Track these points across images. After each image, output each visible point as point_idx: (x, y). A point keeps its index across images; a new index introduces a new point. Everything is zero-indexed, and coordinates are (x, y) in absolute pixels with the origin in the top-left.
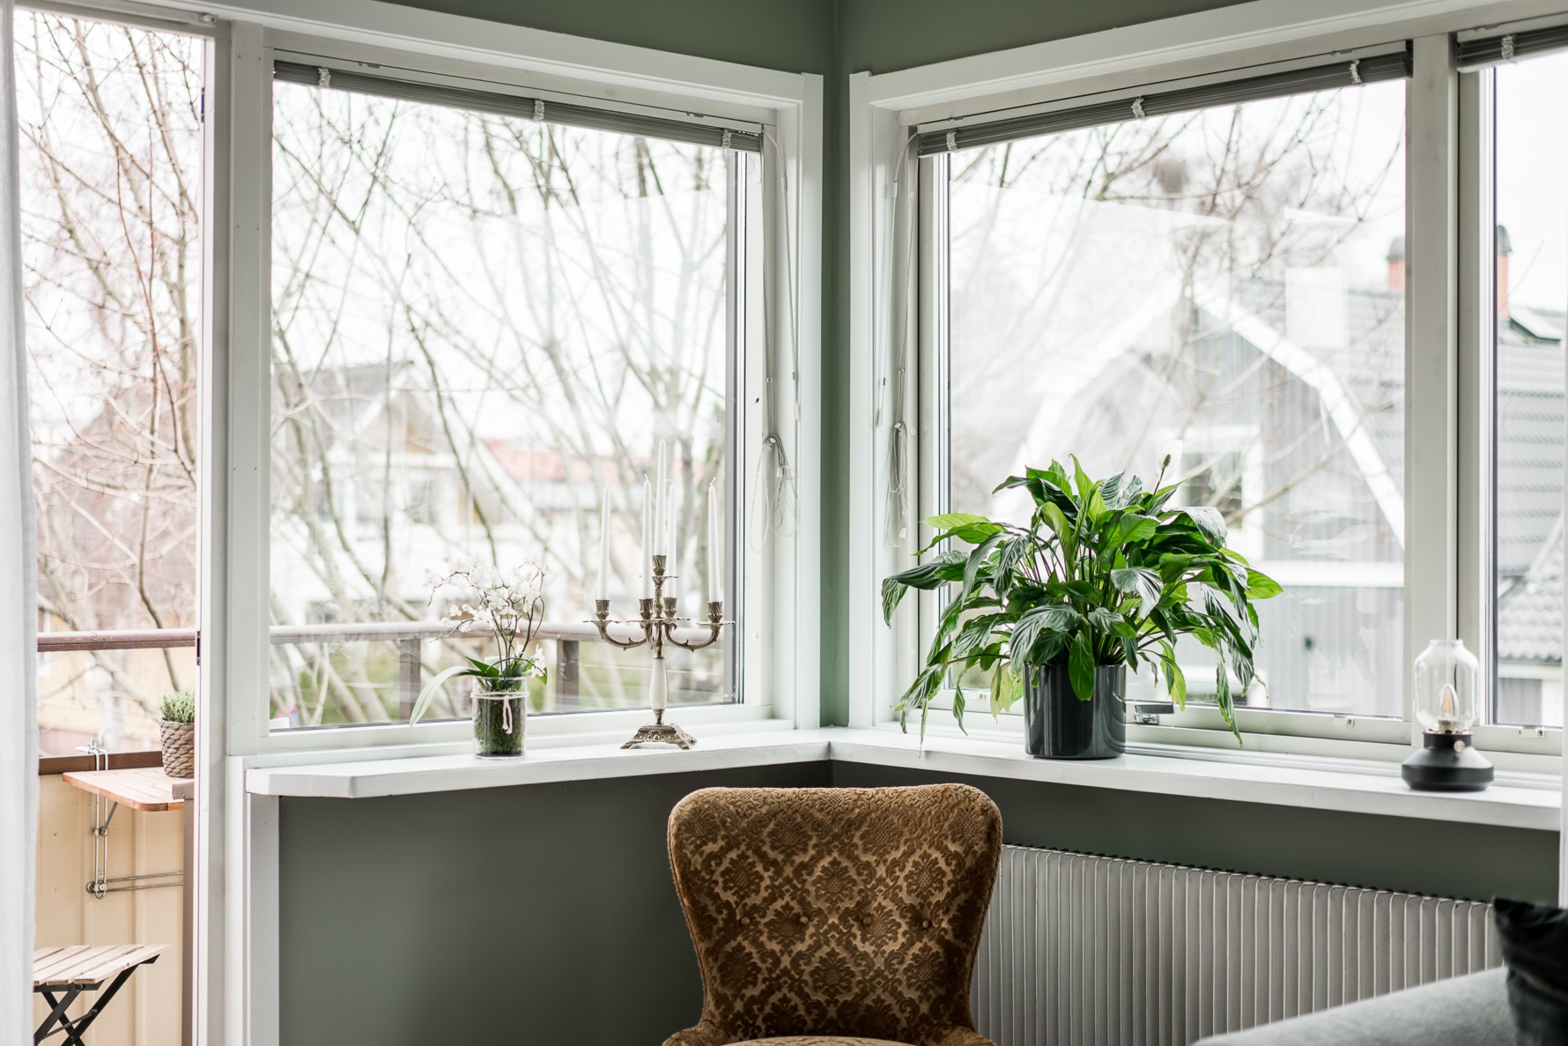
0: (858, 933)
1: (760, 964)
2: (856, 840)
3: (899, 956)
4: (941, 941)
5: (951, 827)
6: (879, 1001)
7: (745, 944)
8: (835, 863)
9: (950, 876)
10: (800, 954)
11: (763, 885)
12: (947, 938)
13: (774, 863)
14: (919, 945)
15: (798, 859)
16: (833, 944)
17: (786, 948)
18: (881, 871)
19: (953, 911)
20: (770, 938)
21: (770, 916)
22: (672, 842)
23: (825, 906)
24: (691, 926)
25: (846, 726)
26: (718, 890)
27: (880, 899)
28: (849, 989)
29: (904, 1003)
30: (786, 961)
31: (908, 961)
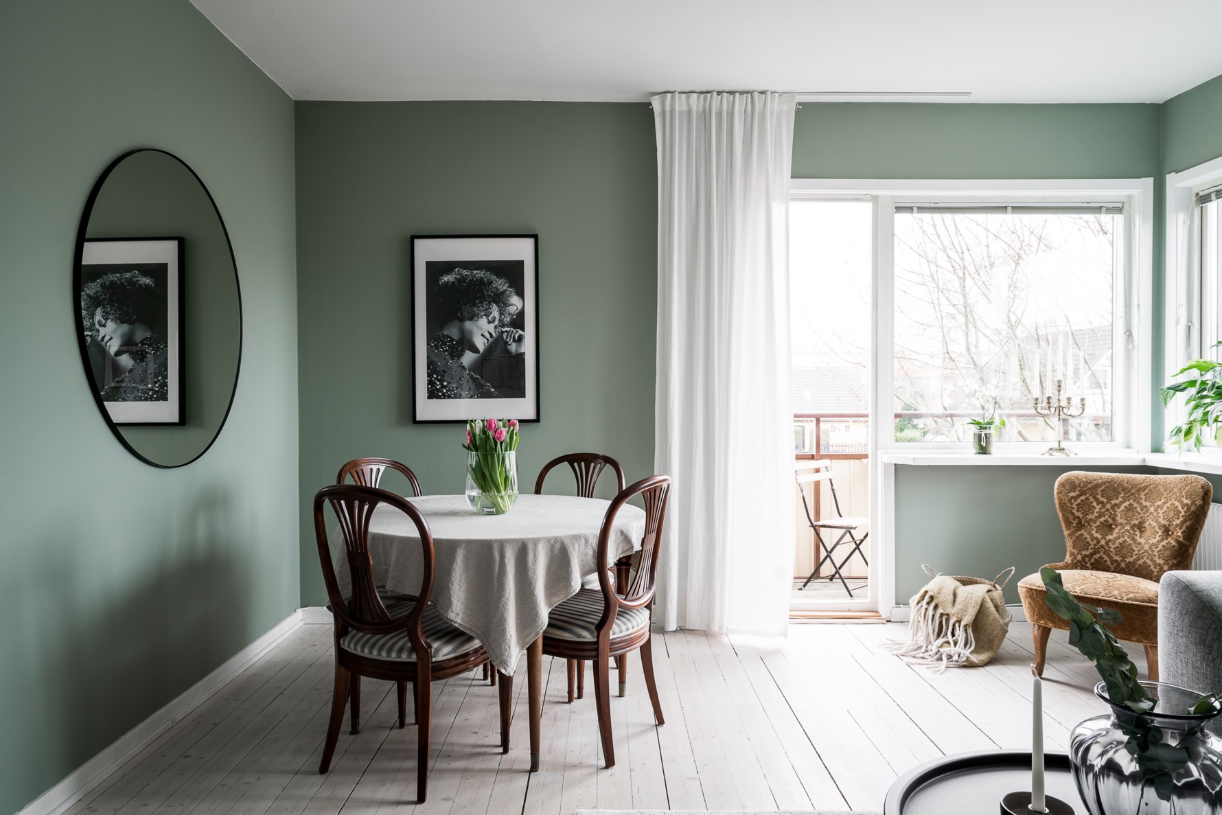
0: (1139, 534)
1: (1090, 542)
2: (1142, 496)
3: (1156, 545)
4: (1177, 541)
5: (1186, 493)
6: (1144, 562)
7: (1084, 533)
8: (1130, 505)
9: (1183, 513)
10: (1110, 540)
11: (1095, 511)
12: (1180, 539)
13: (1102, 502)
14: (1166, 541)
15: (1113, 502)
16: (1126, 538)
17: (1104, 537)
18: (1152, 509)
19: (1184, 528)
20: (1097, 532)
21: (1098, 524)
22: (1056, 491)
23: (1124, 522)
24: (1063, 524)
25: (1163, 452)
26: (1074, 511)
27: (1150, 521)
28: (1132, 556)
29: (1156, 565)
30: (1103, 542)
31: (1160, 547)
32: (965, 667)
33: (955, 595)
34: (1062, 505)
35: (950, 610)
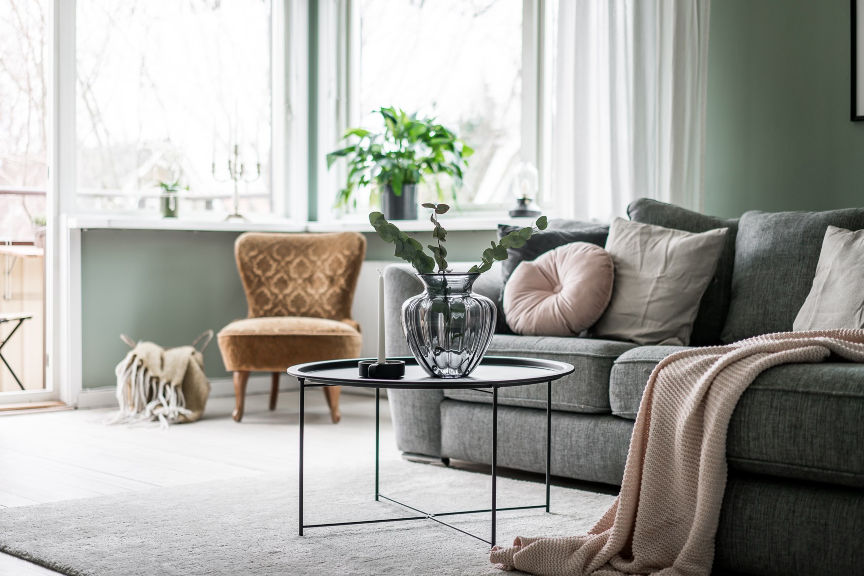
0: (310, 287)
1: (270, 297)
2: (310, 252)
4: (341, 289)
5: (346, 246)
7: (265, 290)
8: (301, 260)
9: (344, 264)
10: (286, 294)
11: (273, 268)
12: (343, 287)
13: (277, 260)
14: (332, 290)
15: (287, 259)
16: (299, 291)
17: (281, 292)
18: (319, 263)
19: (345, 277)
20: (275, 288)
21: (275, 280)
22: (237, 251)
23: (297, 276)
24: (244, 284)
25: (316, 221)
26: (255, 270)
27: (318, 273)
30: (281, 297)
31: (328, 296)
32: (180, 423)
33: (162, 360)
34: (243, 265)
35: (158, 373)
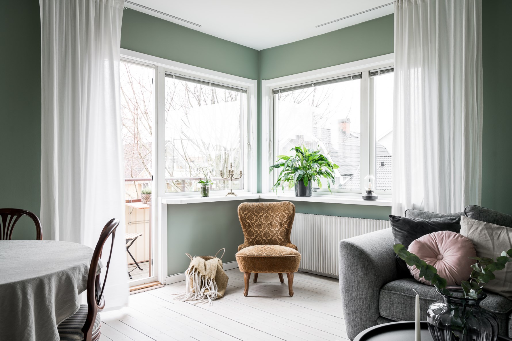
0: (271, 227)
1: (254, 233)
2: (270, 211)
3: (278, 231)
4: (285, 228)
5: (287, 209)
6: (275, 239)
7: (252, 229)
8: (266, 215)
9: (286, 217)
10: (261, 231)
11: (254, 219)
12: (286, 228)
13: (256, 215)
14: (281, 229)
15: (260, 215)
16: (267, 229)
17: (259, 230)
18: (274, 216)
19: (287, 223)
20: (256, 228)
21: (256, 224)
22: (238, 212)
23: (265, 223)
24: (242, 226)
25: (261, 193)
26: (247, 220)
27: (274, 221)
28: (270, 237)
29: (279, 239)
30: (259, 232)
31: (280, 232)
32: (217, 299)
33: (205, 266)
34: (241, 218)
35: (205, 273)
